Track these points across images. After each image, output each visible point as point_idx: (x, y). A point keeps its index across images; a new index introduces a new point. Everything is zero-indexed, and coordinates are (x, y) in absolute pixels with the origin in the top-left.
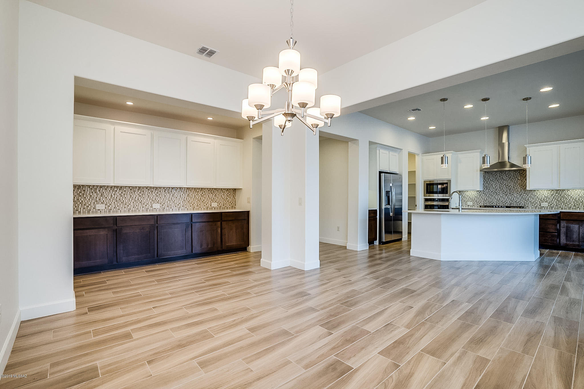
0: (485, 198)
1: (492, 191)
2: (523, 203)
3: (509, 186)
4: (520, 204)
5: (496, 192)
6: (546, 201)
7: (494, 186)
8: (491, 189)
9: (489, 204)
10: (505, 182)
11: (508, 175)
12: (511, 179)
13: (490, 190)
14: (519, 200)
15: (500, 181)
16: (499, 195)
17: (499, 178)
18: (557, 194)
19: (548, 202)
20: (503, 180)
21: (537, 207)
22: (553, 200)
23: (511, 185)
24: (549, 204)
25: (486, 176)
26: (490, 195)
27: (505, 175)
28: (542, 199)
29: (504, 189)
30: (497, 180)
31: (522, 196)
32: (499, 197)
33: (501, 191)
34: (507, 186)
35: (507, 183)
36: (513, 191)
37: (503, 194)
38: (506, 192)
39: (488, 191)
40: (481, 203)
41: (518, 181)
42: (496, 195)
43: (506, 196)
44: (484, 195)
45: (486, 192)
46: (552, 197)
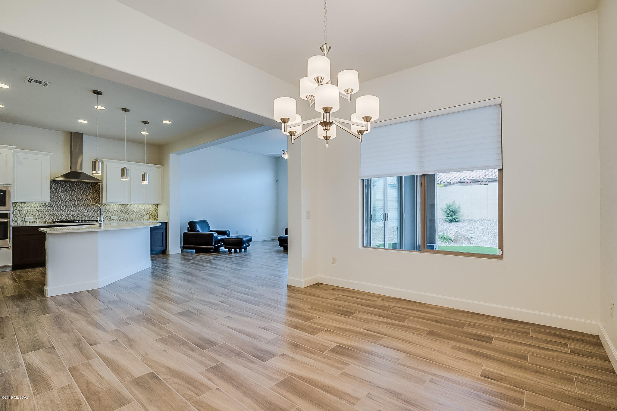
0: (51, 212)
1: (61, 204)
2: (95, 216)
3: (80, 198)
4: (92, 218)
5: (66, 205)
6: (115, 214)
7: (63, 198)
8: (59, 201)
9: (57, 219)
10: (76, 194)
11: (79, 187)
12: (83, 191)
13: (58, 203)
14: (91, 214)
15: (70, 193)
16: (69, 208)
17: (70, 189)
18: (123, 208)
19: (117, 215)
20: (73, 192)
21: (107, 220)
22: (121, 213)
23: (82, 198)
24: (118, 217)
25: (53, 186)
26: (57, 208)
27: (76, 187)
28: (112, 213)
29: (75, 202)
30: (67, 192)
31: (94, 209)
32: (69, 211)
33: (72, 204)
34: (79, 198)
35: (78, 196)
36: (84, 204)
37: (74, 207)
38: (77, 206)
39: (55, 204)
40: (45, 218)
41: (90, 194)
42: (65, 208)
43: (77, 209)
44: (49, 208)
45: (53, 204)
46: (120, 210)
